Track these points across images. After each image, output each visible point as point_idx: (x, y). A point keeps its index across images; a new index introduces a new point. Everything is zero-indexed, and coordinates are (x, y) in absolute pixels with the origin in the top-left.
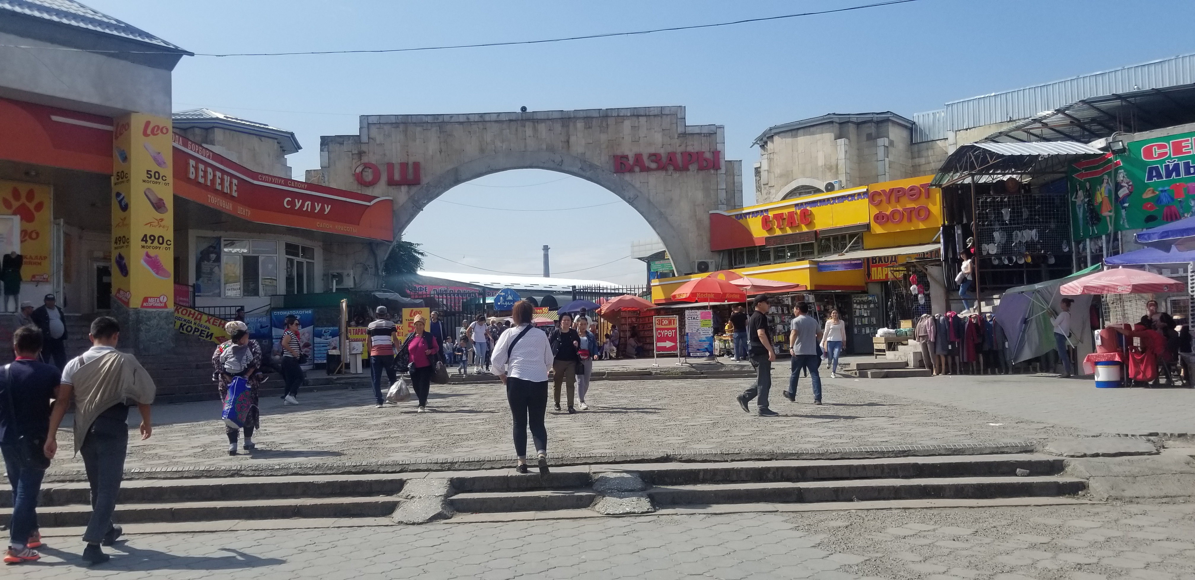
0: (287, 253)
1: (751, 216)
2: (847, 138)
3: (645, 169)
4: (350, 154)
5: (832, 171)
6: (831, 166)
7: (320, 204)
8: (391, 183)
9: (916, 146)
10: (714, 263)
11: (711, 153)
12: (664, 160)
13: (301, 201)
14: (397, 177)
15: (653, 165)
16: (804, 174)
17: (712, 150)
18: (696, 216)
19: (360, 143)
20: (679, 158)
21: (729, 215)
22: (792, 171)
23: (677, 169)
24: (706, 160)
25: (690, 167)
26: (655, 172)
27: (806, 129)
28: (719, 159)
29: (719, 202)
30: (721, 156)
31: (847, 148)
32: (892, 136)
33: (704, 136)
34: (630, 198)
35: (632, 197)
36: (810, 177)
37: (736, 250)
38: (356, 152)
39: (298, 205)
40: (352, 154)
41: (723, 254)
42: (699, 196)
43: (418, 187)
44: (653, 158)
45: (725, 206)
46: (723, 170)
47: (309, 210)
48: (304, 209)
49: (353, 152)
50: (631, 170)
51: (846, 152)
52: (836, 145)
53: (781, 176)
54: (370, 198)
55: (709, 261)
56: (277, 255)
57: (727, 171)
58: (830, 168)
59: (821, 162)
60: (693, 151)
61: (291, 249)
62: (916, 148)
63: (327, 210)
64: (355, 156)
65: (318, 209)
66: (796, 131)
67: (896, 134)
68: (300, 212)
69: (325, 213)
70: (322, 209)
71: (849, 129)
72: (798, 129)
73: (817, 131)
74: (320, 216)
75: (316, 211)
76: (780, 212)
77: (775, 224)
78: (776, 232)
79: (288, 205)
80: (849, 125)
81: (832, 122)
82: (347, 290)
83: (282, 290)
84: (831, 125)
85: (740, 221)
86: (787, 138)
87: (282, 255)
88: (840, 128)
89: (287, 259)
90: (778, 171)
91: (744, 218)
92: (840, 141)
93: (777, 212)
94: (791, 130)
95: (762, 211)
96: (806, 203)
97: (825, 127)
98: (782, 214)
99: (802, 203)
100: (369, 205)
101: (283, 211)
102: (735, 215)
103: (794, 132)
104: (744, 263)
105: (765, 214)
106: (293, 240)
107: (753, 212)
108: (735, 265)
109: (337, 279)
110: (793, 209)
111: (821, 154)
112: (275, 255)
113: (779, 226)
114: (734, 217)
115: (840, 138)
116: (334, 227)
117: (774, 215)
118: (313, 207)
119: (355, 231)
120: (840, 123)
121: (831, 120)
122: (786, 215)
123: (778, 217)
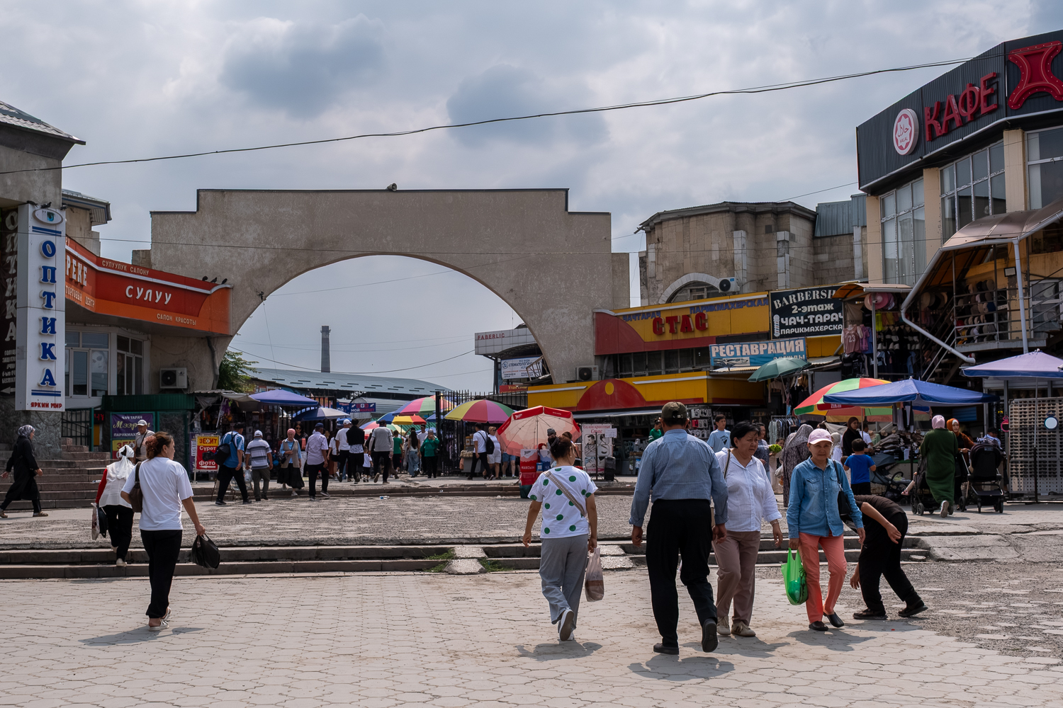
0: (119, 348)
1: (640, 317)
2: (744, 230)
5: (728, 267)
6: (727, 261)
7: (161, 293)
9: (819, 240)
10: (597, 370)
13: (142, 289)
16: (696, 268)
21: (614, 314)
22: (683, 264)
27: (700, 218)
31: (744, 241)
32: (793, 229)
36: (703, 273)
37: (621, 355)
39: (140, 294)
41: (608, 360)
47: (150, 300)
48: (146, 299)
51: (743, 245)
52: (732, 237)
53: (669, 269)
54: (210, 286)
55: (592, 367)
56: (109, 350)
58: (725, 264)
59: (715, 256)
61: (122, 343)
62: (819, 242)
63: (168, 300)
65: (158, 298)
66: (688, 219)
67: (798, 228)
68: (141, 303)
69: (166, 303)
70: (163, 298)
71: (746, 220)
72: (690, 217)
73: (712, 220)
74: (161, 306)
75: (157, 301)
76: (673, 315)
77: (667, 328)
78: (668, 336)
79: (130, 294)
80: (746, 215)
81: (728, 211)
82: (180, 391)
83: (113, 390)
84: (727, 214)
85: (629, 323)
86: (678, 226)
87: (113, 350)
88: (736, 218)
89: (118, 354)
90: (667, 263)
91: (633, 320)
92: (736, 234)
93: (669, 315)
94: (682, 218)
95: (653, 312)
96: (702, 306)
97: (720, 216)
98: (676, 317)
99: (698, 307)
100: (208, 295)
101: (126, 300)
102: (624, 316)
103: (685, 220)
104: (631, 371)
105: (657, 317)
106: (124, 333)
107: (643, 313)
108: (621, 371)
109: (169, 378)
110: (688, 312)
111: (715, 247)
112: (107, 350)
113: (672, 331)
114: (622, 318)
115: (736, 230)
116: (174, 318)
117: (667, 318)
118: (154, 297)
119: (194, 323)
120: (737, 213)
121: (728, 208)
122: (680, 319)
123: (672, 320)
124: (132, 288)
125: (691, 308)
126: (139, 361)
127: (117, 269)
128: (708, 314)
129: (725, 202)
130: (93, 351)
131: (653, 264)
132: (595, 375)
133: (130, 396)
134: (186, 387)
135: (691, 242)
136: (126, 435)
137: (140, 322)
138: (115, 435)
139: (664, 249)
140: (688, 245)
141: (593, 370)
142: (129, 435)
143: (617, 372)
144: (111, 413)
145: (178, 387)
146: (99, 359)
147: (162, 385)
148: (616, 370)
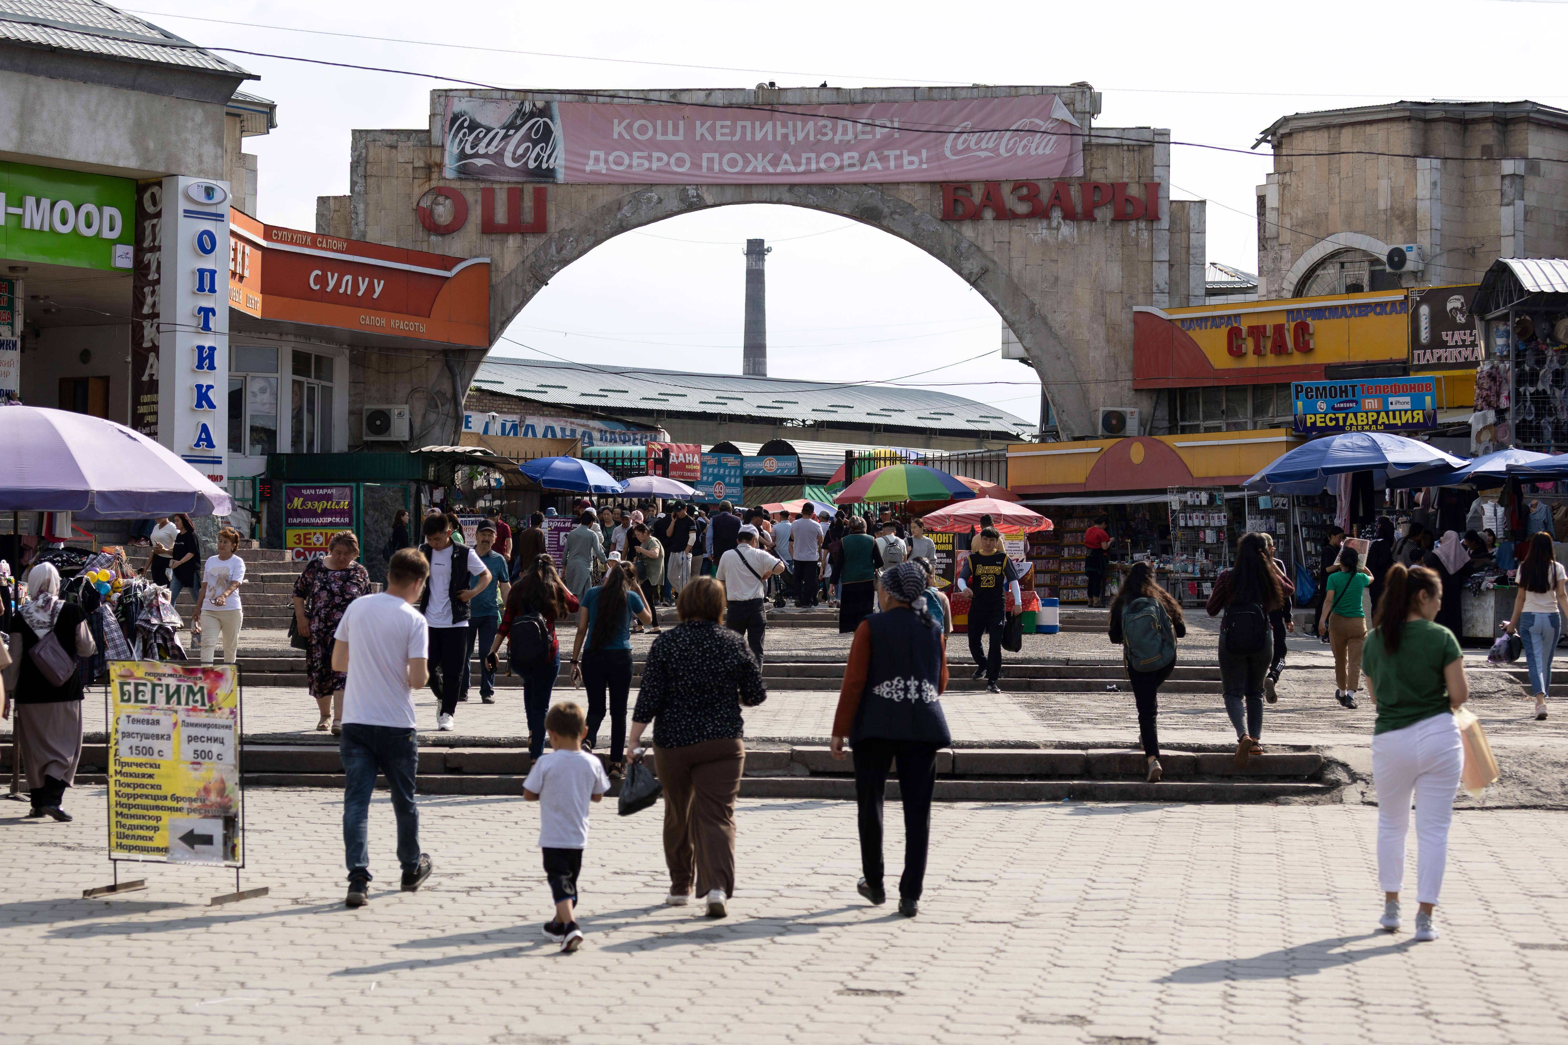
0: (295, 372)
1: (1209, 324)
2: (1438, 156)
3: (1004, 215)
4: (410, 167)
5: (1406, 223)
6: (1404, 212)
7: (367, 280)
8: (489, 228)
10: (1136, 415)
11: (1143, 187)
12: (1045, 195)
13: (336, 275)
14: (501, 216)
15: (1022, 208)
16: (1349, 224)
17: (1143, 180)
18: (1105, 315)
19: (430, 146)
20: (1075, 192)
21: (1170, 317)
22: (1327, 215)
23: (1069, 215)
24: (1129, 200)
25: (1099, 214)
26: (1026, 222)
27: (1358, 128)
28: (1156, 198)
29: (1155, 289)
30: (1161, 194)
31: (1437, 176)
32: (1534, 152)
33: (1129, 150)
34: (971, 273)
35: (975, 271)
36: (1361, 232)
37: (1183, 391)
38: (422, 164)
39: (332, 284)
40: (414, 168)
41: (1158, 397)
42: (1114, 274)
43: (542, 239)
44: (1025, 191)
45: (1165, 298)
46: (1165, 223)
47: (349, 292)
48: (341, 291)
49: (416, 165)
50: (975, 216)
51: (1435, 184)
52: (1414, 170)
53: (1303, 223)
54: (448, 262)
55: (1127, 410)
56: (278, 375)
57: (1172, 222)
58: (1401, 217)
59: (1384, 201)
60: (1103, 181)
61: (301, 363)
63: (378, 290)
64: (420, 174)
65: (363, 288)
66: (1337, 129)
67: (1546, 148)
68: (335, 298)
69: (375, 296)
70: (371, 288)
71: (1442, 135)
72: (1342, 126)
73: (1379, 135)
74: (367, 303)
75: (360, 294)
76: (1261, 323)
77: (1249, 345)
78: (1251, 361)
79: (316, 284)
80: (1442, 125)
81: (1408, 119)
82: (396, 444)
83: (284, 445)
84: (1406, 125)
85: (1191, 333)
86: (1319, 142)
87: (286, 376)
88: (1426, 131)
89: (294, 381)
90: (1299, 212)
91: (1197, 328)
92: (1422, 163)
93: (1254, 322)
94: (1328, 127)
95: (1229, 317)
96: (1306, 310)
97: (1395, 127)
98: (1265, 327)
99: (1299, 310)
100: (448, 278)
101: (310, 295)
102: (1183, 321)
103: (1333, 132)
104: (1198, 419)
105: (1235, 325)
106: (304, 347)
107: (1214, 318)
108: (1183, 419)
109: (378, 423)
110: (1282, 320)
111: (1384, 185)
112: (275, 375)
113: (1258, 352)
114: (1179, 324)
115: (1425, 155)
116: (388, 323)
117: (1250, 328)
118: (356, 286)
119: (423, 329)
120: (1427, 121)
121: (1407, 114)
122: (1269, 332)
123: (1257, 332)
124: (320, 273)
125: (1290, 312)
126: (328, 393)
127: (296, 244)
128: (1313, 324)
129: (1402, 102)
130: (253, 378)
131: (1275, 213)
132: (1132, 426)
133: (310, 454)
134: (407, 438)
135: (1343, 175)
136: (307, 520)
137: (331, 330)
138: (290, 520)
139: (1294, 185)
140: (1337, 179)
141: (1128, 416)
142: (313, 520)
143: (1176, 419)
144: (284, 485)
145: (393, 438)
146: (263, 391)
147: (367, 435)
148: (1172, 417)
